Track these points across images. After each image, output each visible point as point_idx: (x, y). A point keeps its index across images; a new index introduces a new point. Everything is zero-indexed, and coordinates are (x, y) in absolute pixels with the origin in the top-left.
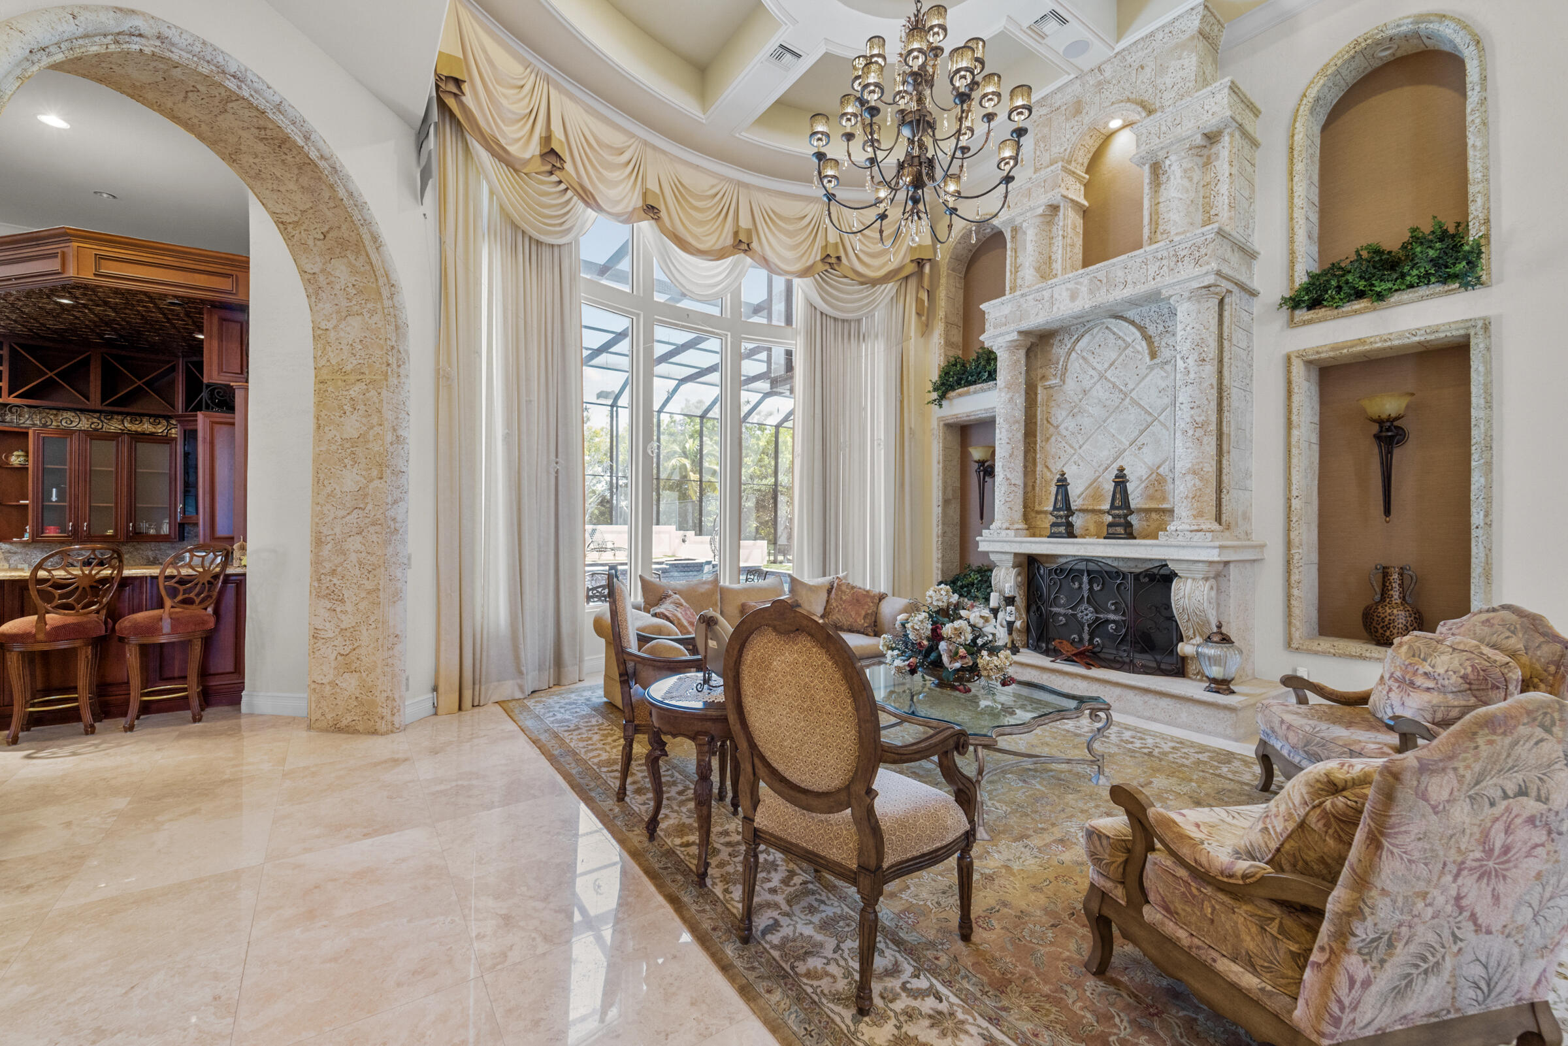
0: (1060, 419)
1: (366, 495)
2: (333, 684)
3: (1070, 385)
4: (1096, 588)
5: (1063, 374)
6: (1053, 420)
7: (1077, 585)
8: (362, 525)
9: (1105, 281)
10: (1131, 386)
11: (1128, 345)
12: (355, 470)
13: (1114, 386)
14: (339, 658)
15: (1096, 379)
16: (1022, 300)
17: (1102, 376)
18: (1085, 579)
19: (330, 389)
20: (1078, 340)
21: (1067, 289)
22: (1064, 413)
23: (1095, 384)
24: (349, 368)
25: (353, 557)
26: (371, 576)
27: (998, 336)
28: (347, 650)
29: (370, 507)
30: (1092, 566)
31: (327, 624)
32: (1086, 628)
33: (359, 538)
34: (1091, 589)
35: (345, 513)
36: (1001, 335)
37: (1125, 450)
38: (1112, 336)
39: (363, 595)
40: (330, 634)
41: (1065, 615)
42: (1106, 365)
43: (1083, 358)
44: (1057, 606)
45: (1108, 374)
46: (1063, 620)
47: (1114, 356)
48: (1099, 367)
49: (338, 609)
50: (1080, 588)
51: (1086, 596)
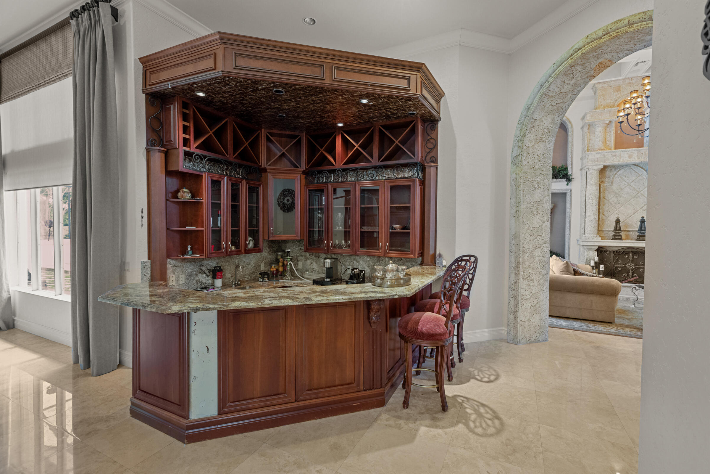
0: (610, 198)
1: (542, 229)
2: (529, 320)
3: (615, 187)
4: (635, 257)
5: (612, 182)
6: (607, 198)
7: (627, 256)
8: (541, 243)
9: (644, 154)
10: (641, 189)
11: (640, 175)
12: (538, 217)
13: (634, 189)
14: (532, 308)
15: (627, 185)
16: (606, 154)
17: (629, 185)
18: (631, 254)
19: (529, 177)
20: (619, 171)
21: (627, 154)
22: (612, 196)
23: (626, 187)
24: (537, 167)
25: (537, 259)
26: (544, 268)
27: (594, 165)
28: (535, 303)
29: (544, 235)
30: (633, 250)
31: (527, 292)
32: (631, 271)
33: (539, 250)
34: (633, 258)
35: (533, 238)
36: (596, 165)
37: (638, 210)
38: (633, 171)
39: (541, 277)
40: (528, 297)
41: (621, 267)
42: (631, 181)
43: (620, 177)
44: (617, 264)
45: (632, 184)
46: (620, 269)
47: (634, 178)
48: (628, 181)
49: (531, 285)
50: (628, 257)
51: (631, 260)
